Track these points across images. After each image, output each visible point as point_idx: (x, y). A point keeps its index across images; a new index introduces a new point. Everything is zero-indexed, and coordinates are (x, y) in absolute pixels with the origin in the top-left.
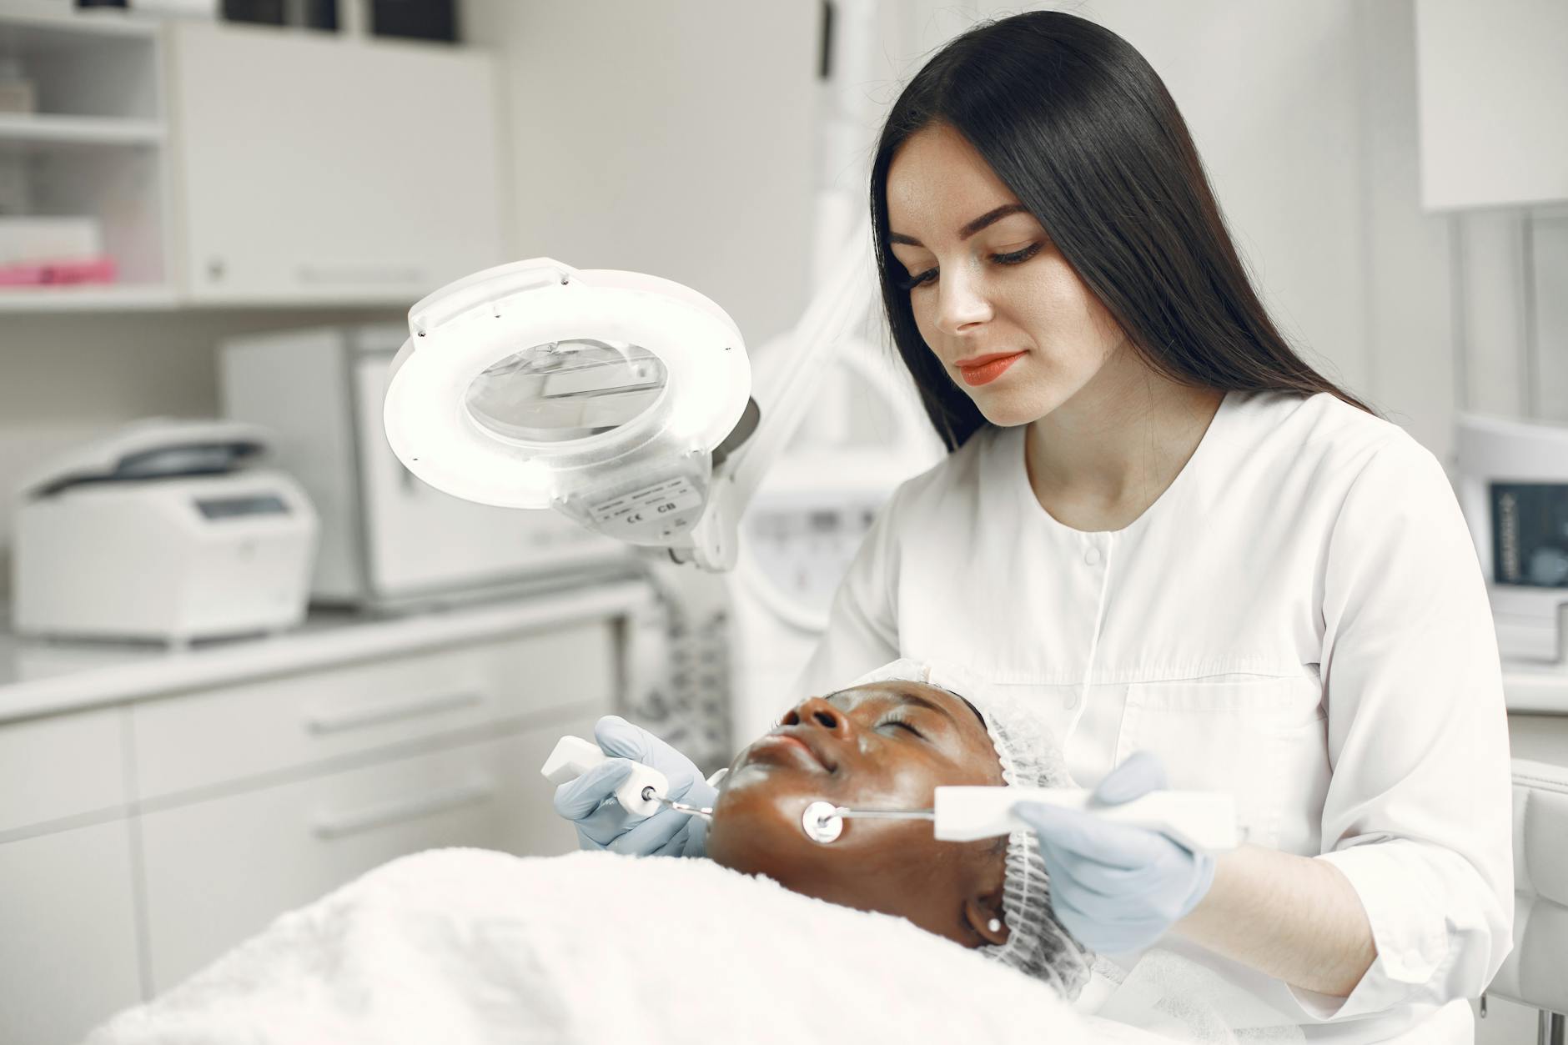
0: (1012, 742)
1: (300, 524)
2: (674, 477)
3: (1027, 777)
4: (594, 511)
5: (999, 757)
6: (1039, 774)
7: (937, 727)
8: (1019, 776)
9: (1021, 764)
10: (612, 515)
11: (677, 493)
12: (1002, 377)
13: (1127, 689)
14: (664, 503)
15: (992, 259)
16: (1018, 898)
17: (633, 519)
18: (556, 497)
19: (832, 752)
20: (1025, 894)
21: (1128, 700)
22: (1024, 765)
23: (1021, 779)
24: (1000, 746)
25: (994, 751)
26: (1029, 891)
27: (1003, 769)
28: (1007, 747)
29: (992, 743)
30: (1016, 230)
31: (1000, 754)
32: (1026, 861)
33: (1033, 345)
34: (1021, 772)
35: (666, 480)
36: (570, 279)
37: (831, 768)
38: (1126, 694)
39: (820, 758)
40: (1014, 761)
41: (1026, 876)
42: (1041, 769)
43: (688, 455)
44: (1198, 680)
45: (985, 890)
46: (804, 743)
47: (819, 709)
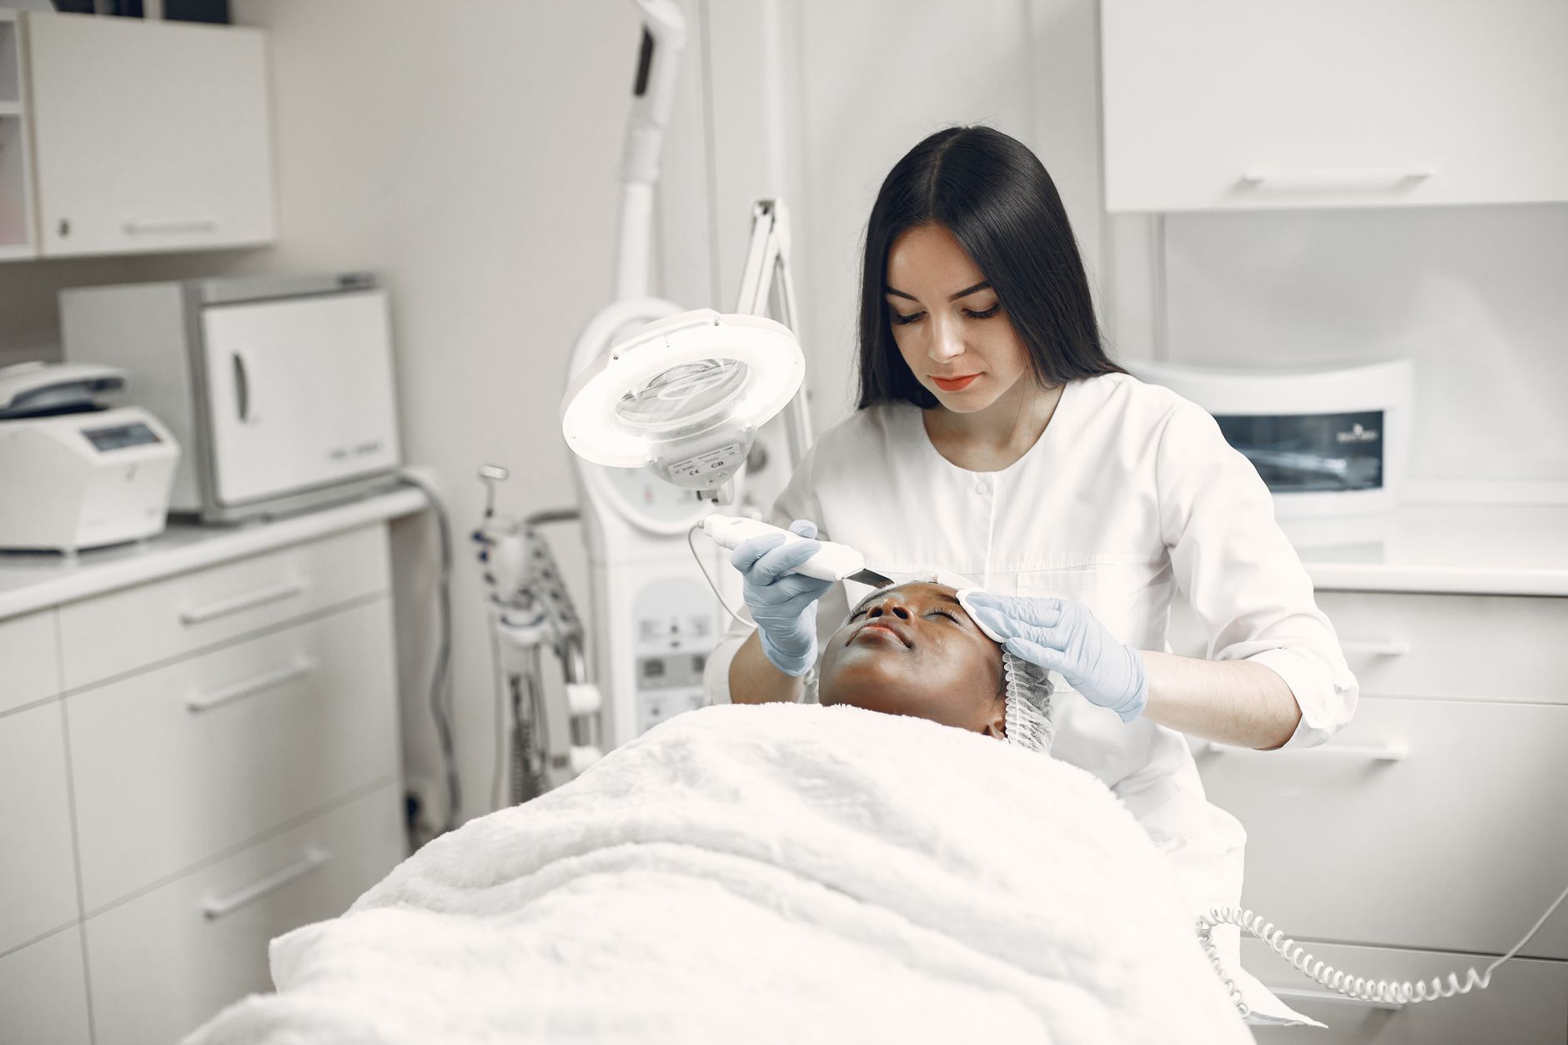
1: (167, 451)
2: (731, 444)
4: (671, 468)
10: (681, 471)
11: (728, 455)
12: (966, 388)
13: (1017, 576)
14: (717, 462)
15: (964, 313)
17: (694, 472)
18: (650, 460)
19: (908, 635)
21: (1019, 583)
26: (1019, 719)
30: (981, 299)
33: (989, 371)
35: (723, 446)
36: (720, 322)
37: (911, 646)
38: (1017, 580)
39: (902, 638)
43: (744, 430)
44: (1066, 569)
45: (998, 718)
46: (891, 629)
47: (896, 606)
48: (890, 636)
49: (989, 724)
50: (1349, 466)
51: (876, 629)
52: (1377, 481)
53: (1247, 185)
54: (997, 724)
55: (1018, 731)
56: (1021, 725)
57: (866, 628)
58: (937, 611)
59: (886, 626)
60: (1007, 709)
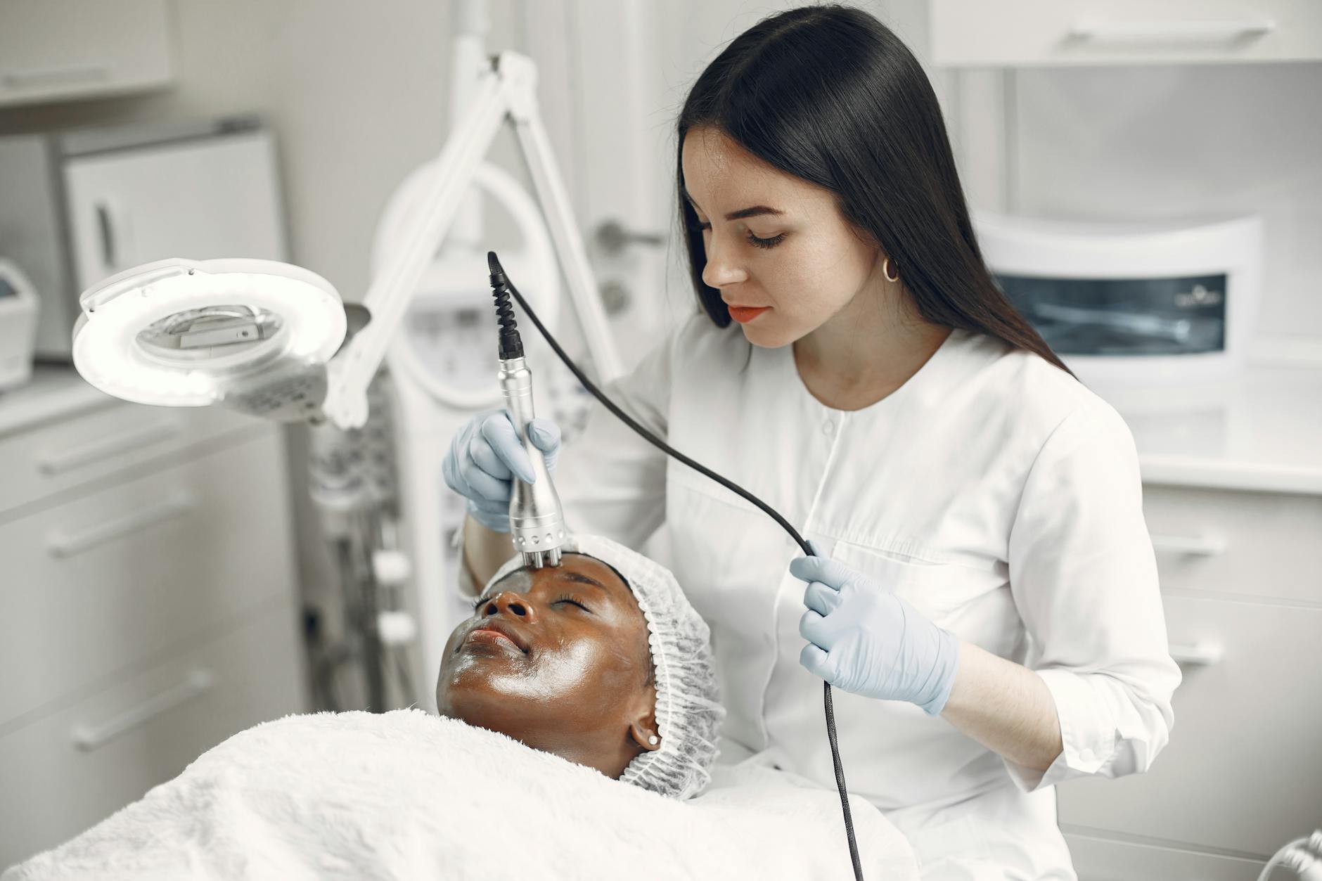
0: (650, 597)
2: (302, 377)
3: (664, 624)
5: (644, 613)
6: (671, 620)
7: (597, 599)
8: (657, 623)
9: (658, 614)
10: (259, 404)
11: (304, 387)
12: (753, 321)
13: (836, 544)
14: (295, 394)
16: (666, 712)
17: (275, 405)
19: (524, 637)
20: (670, 710)
21: (834, 553)
22: (661, 615)
23: (659, 626)
24: (643, 605)
25: (639, 608)
26: (673, 707)
27: (648, 622)
28: (646, 602)
29: (637, 602)
31: (644, 610)
32: (668, 685)
34: (660, 620)
35: (294, 380)
36: (195, 271)
37: (527, 651)
38: (834, 548)
39: (516, 641)
40: (653, 613)
41: (670, 696)
42: (673, 615)
43: (308, 365)
45: (644, 713)
46: (504, 633)
47: (512, 602)
48: (502, 640)
49: (632, 723)
50: (1192, 331)
51: (484, 633)
52: (1219, 344)
53: (1076, 39)
54: (644, 720)
55: (670, 720)
56: (674, 713)
57: (475, 633)
58: (563, 599)
59: (498, 630)
60: (658, 696)
